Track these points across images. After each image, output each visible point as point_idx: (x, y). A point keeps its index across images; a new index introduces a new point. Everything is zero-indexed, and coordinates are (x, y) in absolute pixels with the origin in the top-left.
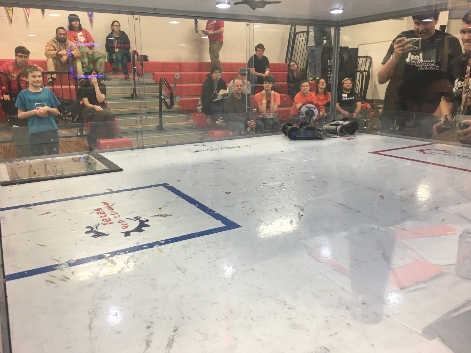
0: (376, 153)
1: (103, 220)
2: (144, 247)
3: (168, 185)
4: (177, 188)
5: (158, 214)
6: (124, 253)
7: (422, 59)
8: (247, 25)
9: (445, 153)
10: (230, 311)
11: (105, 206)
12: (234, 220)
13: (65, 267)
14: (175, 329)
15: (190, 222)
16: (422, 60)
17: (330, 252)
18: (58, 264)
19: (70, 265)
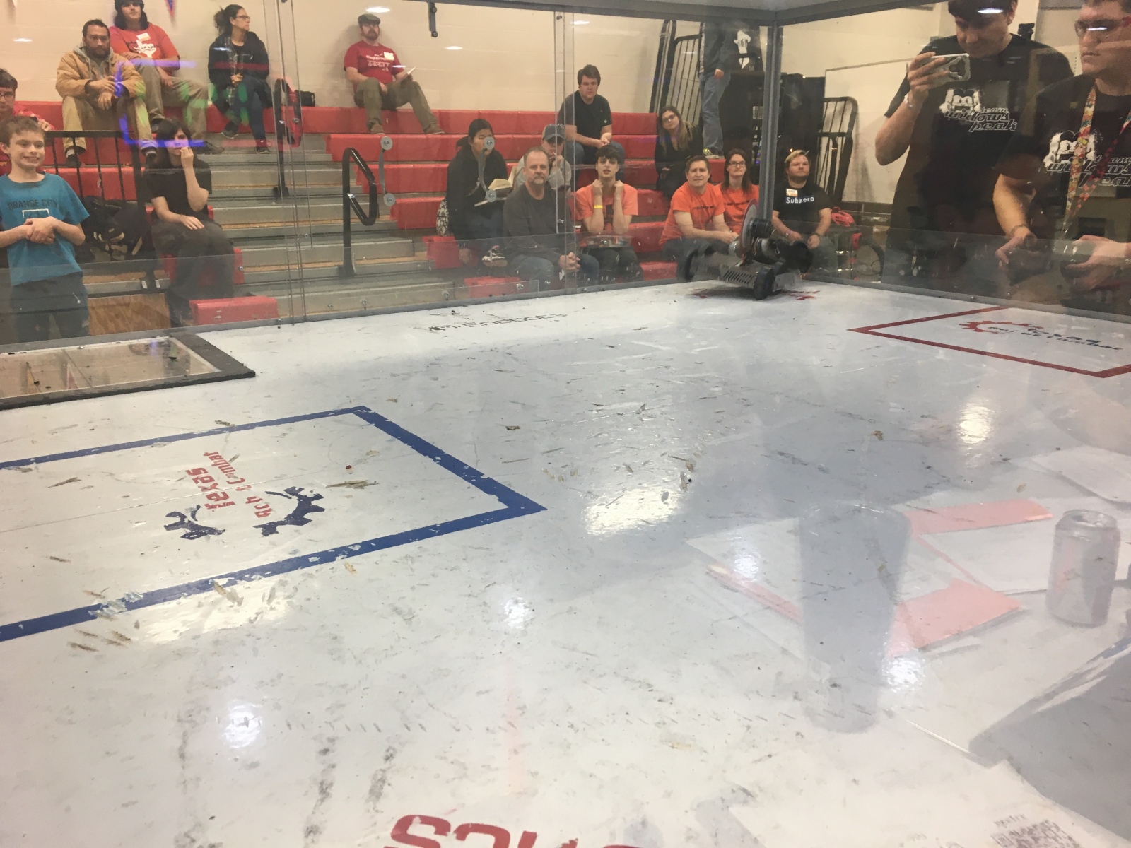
0: (865, 330)
1: (209, 497)
2: (311, 560)
3: (368, 410)
4: (391, 419)
5: (343, 482)
6: (261, 575)
7: (979, 105)
8: (559, 18)
9: (1026, 331)
10: (519, 708)
11: (212, 462)
12: (527, 494)
13: (117, 611)
14: (389, 754)
15: (423, 499)
16: (978, 108)
17: (756, 566)
18: (100, 605)
19: (131, 605)
